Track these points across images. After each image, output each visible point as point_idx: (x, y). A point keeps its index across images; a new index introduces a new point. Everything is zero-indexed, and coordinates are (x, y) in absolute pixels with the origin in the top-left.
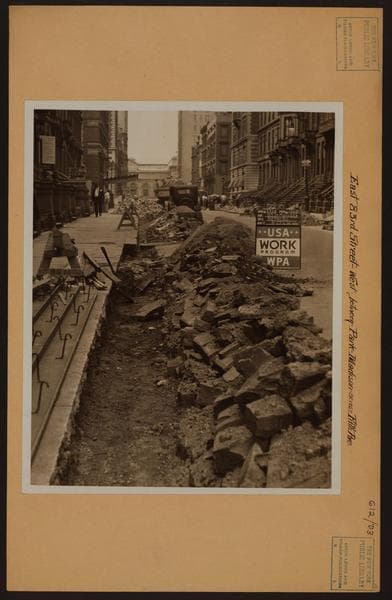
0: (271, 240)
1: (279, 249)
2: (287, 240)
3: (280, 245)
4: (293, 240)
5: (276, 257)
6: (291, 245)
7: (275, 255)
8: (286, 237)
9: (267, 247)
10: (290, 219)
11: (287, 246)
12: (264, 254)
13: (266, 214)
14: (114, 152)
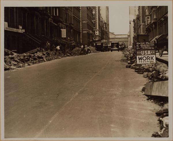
0: (143, 56)
1: (146, 60)
2: (150, 56)
3: (147, 58)
4: (152, 56)
5: (146, 64)
6: (152, 58)
7: (145, 63)
8: (149, 55)
9: (141, 60)
10: (150, 46)
11: (150, 59)
12: (140, 63)
13: (140, 45)
14: (98, 31)
